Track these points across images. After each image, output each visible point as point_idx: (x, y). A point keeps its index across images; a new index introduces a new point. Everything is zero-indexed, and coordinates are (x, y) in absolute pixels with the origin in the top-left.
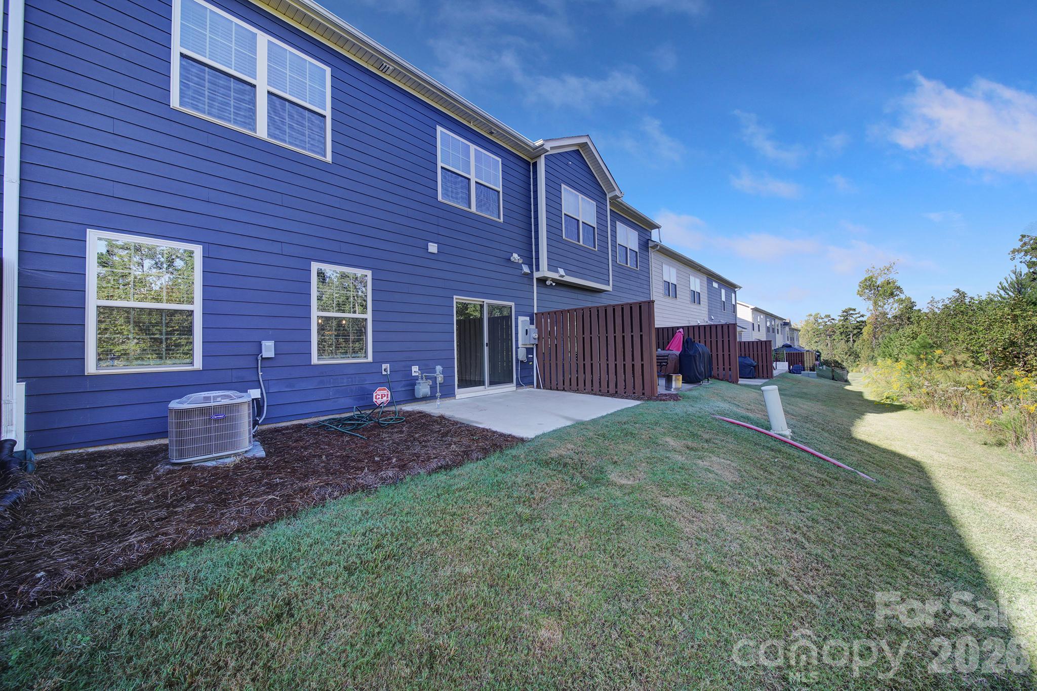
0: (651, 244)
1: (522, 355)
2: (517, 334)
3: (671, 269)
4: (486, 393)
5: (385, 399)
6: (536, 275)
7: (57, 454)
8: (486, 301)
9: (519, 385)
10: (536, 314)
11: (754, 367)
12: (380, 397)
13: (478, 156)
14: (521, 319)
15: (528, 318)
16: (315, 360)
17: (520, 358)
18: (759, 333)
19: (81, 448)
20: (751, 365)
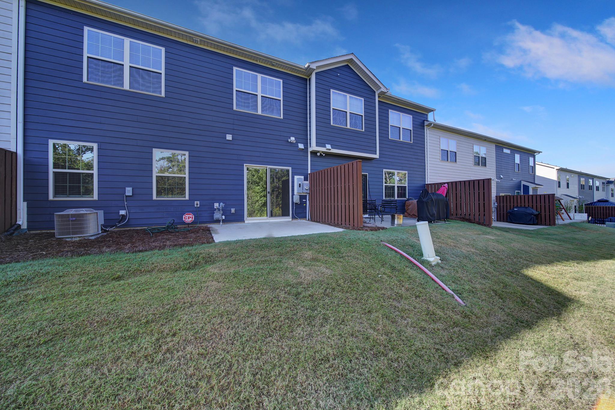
0: (426, 123)
1: (296, 199)
2: (293, 186)
3: (450, 141)
4: (268, 221)
5: (191, 219)
6: (310, 150)
7: (39, 232)
8: (269, 167)
9: (293, 218)
10: (309, 174)
11: (535, 215)
12: (187, 218)
13: (263, 81)
14: (296, 177)
15: (303, 177)
16: (155, 197)
17: (295, 201)
18: (568, 189)
19: (48, 230)
20: (532, 214)
